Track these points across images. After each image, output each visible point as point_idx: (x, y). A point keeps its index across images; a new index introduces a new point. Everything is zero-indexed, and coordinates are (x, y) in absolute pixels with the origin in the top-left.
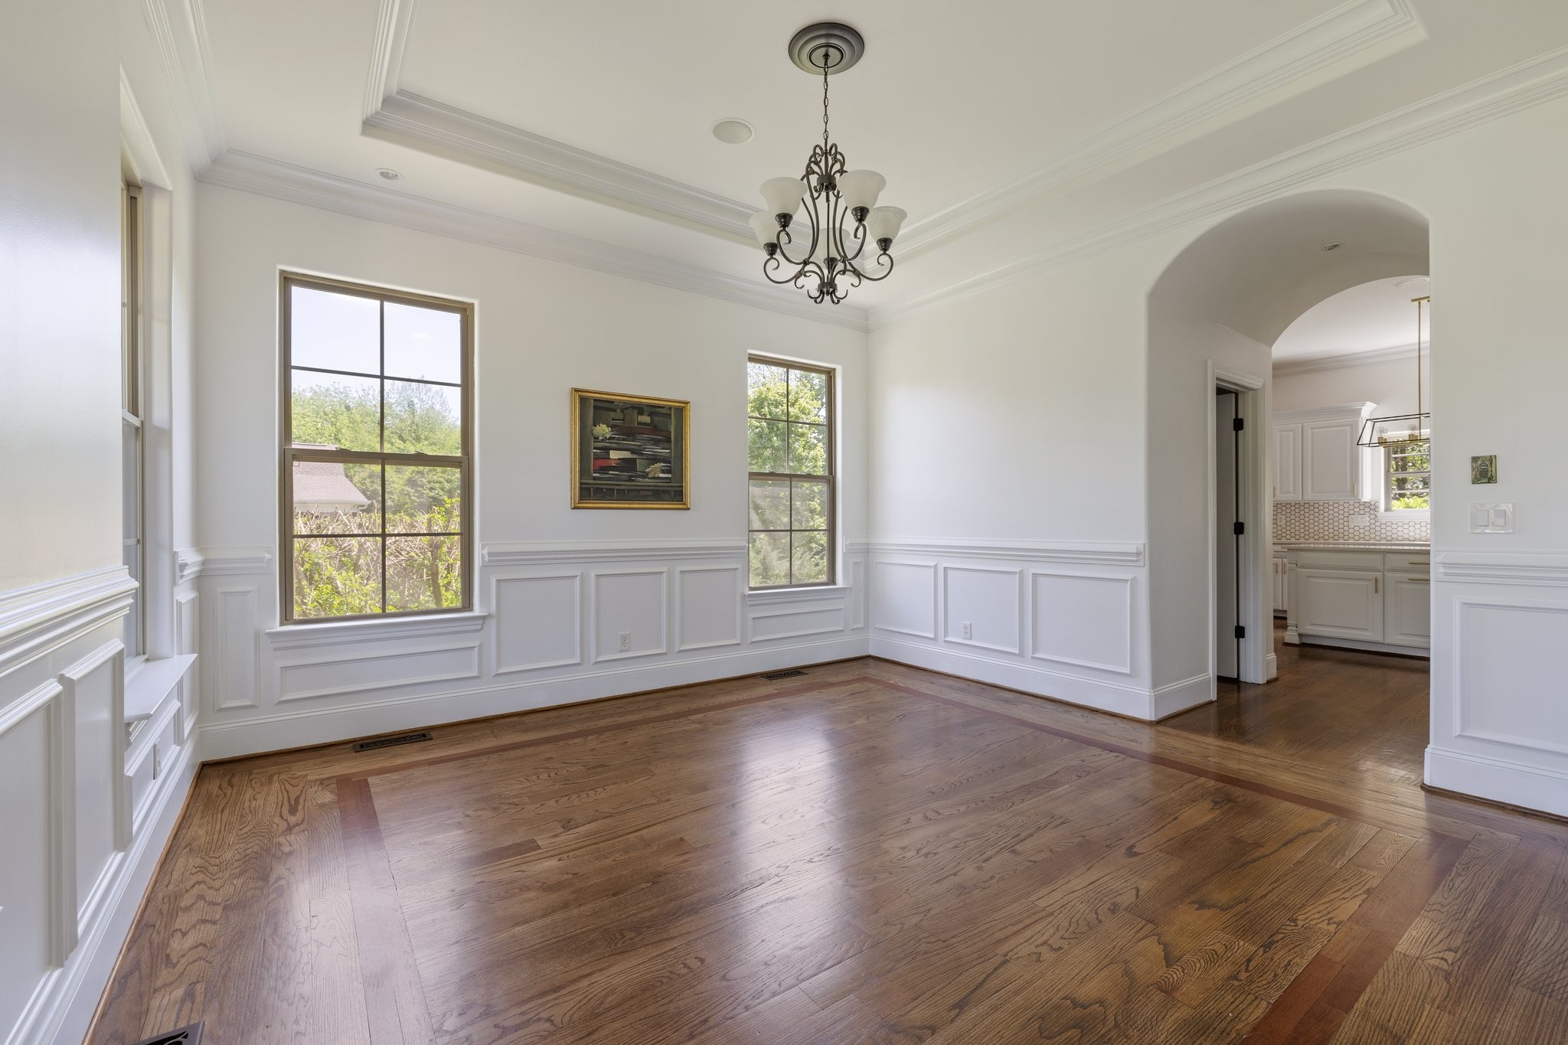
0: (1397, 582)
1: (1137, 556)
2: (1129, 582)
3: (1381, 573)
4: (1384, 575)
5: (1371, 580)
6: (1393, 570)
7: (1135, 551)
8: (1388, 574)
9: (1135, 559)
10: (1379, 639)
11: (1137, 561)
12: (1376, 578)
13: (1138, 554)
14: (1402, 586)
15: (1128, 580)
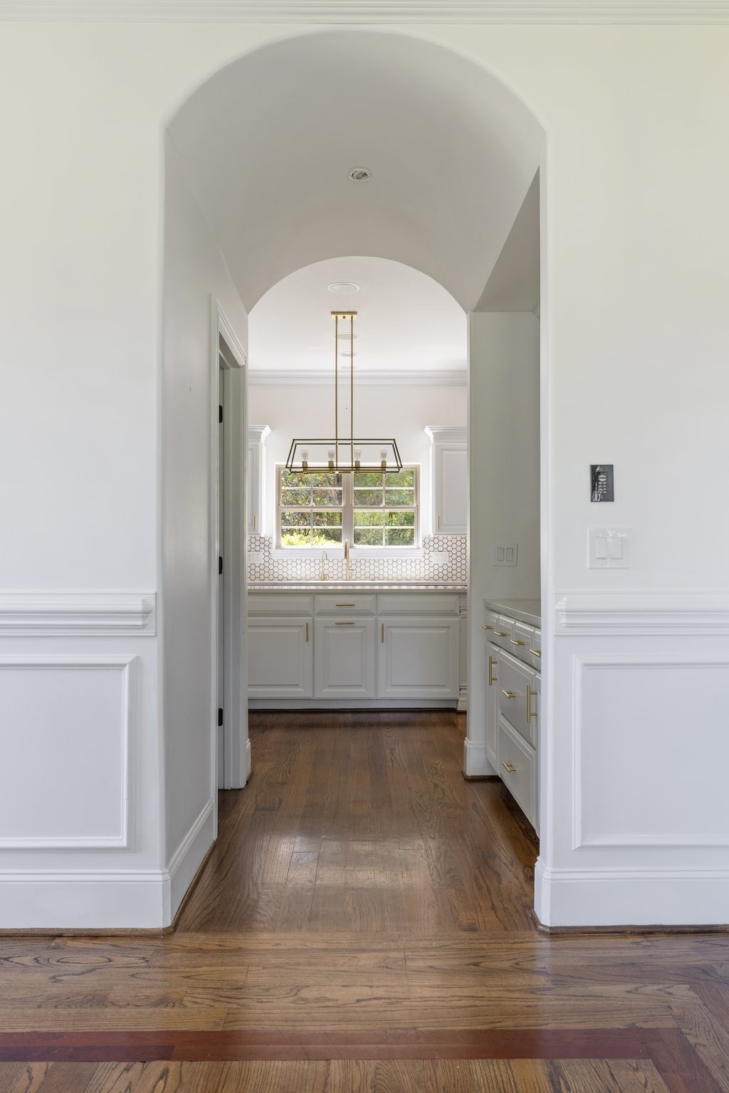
0: (325, 627)
1: (144, 618)
2: (127, 669)
3: (311, 618)
4: (313, 620)
5: (302, 627)
6: (322, 614)
7: (140, 608)
8: (318, 619)
9: (140, 623)
10: (309, 695)
11: (143, 627)
12: (307, 624)
13: (146, 613)
14: (330, 631)
15: (124, 665)
